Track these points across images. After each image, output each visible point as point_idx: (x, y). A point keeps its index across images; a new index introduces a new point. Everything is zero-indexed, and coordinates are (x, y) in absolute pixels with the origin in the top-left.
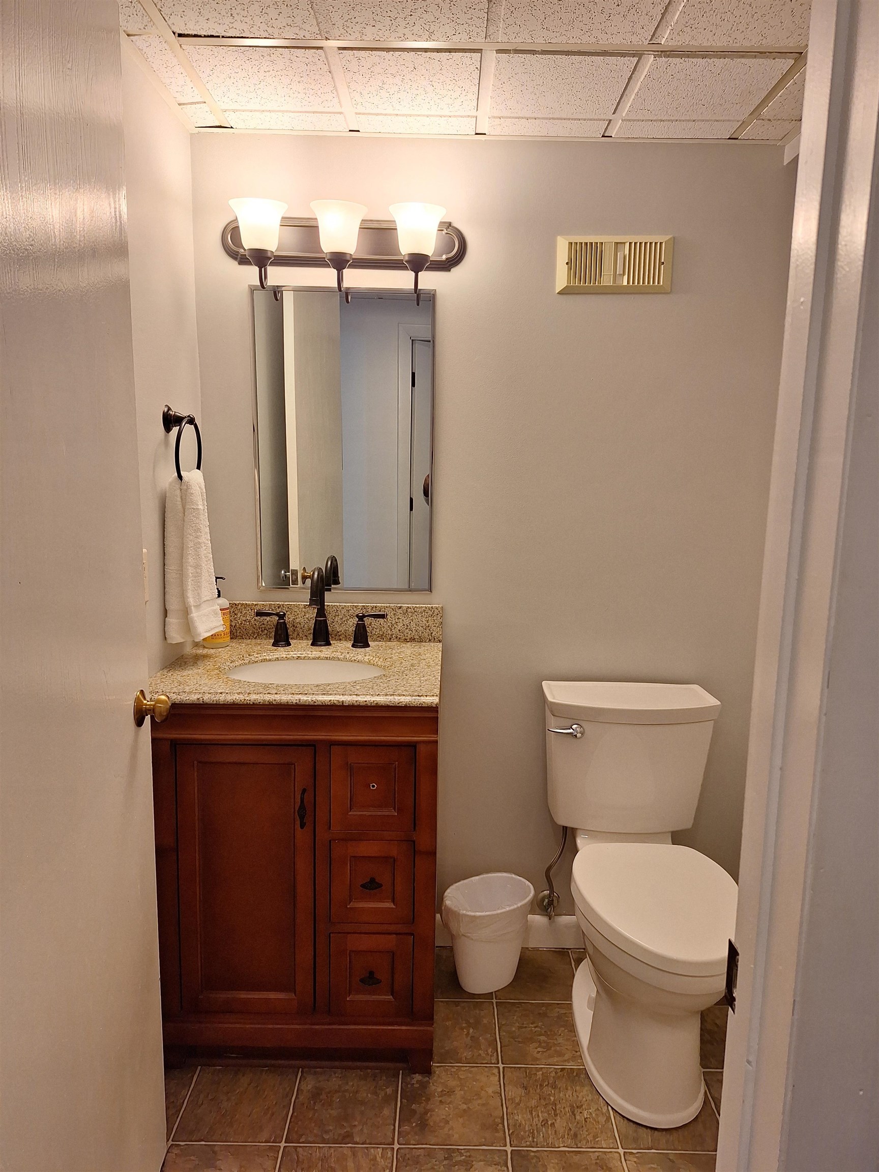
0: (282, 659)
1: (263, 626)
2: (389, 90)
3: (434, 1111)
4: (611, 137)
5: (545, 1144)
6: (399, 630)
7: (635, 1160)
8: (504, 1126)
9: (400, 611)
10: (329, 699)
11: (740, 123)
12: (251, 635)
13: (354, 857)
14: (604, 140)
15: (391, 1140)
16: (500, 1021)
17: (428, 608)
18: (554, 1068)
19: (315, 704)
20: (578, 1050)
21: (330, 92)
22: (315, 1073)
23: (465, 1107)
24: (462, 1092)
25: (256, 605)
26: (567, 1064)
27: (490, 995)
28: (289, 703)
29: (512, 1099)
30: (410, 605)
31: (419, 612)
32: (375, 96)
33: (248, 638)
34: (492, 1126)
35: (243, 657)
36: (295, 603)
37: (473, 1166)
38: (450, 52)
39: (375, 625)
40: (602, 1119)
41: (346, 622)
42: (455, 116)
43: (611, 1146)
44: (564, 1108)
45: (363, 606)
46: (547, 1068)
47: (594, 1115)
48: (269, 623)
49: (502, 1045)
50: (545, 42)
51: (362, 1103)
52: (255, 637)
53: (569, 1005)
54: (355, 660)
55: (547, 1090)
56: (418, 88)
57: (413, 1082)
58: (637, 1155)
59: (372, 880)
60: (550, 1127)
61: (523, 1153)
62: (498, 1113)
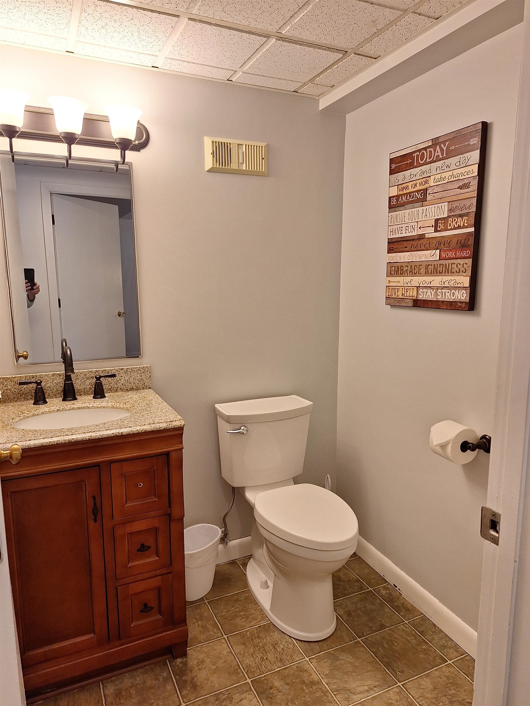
0: (46, 413)
1: (22, 392)
2: (107, 30)
3: (197, 676)
4: (232, 81)
5: (267, 671)
6: (122, 384)
7: (315, 661)
8: (241, 670)
9: (122, 371)
10: (112, 432)
11: (302, 84)
12: (12, 399)
13: (129, 533)
14: (228, 82)
15: (179, 702)
16: (214, 612)
17: (141, 368)
18: (255, 628)
19: (103, 437)
20: (263, 613)
21: (65, 23)
22: (112, 681)
23: (214, 667)
24: (209, 659)
25: (14, 377)
26: (261, 623)
27: (202, 599)
28: (84, 440)
29: (239, 653)
30: (128, 367)
31: (135, 371)
32: (97, 31)
33: (10, 402)
34: (235, 672)
35: (18, 415)
36: (45, 373)
37: (233, 698)
38: (159, 14)
39: (105, 382)
40: (291, 646)
41: (84, 383)
42: (143, 53)
43: (301, 659)
44: (269, 647)
45: (96, 370)
46: (251, 629)
47: (286, 645)
48: (26, 389)
49: (221, 625)
50: (220, 19)
51: (151, 688)
52: (15, 400)
53: (249, 590)
54: (101, 407)
55: (256, 641)
56: (128, 32)
57: (177, 664)
58: (315, 658)
59: (143, 545)
60: (266, 661)
61: (258, 680)
62: (234, 663)
